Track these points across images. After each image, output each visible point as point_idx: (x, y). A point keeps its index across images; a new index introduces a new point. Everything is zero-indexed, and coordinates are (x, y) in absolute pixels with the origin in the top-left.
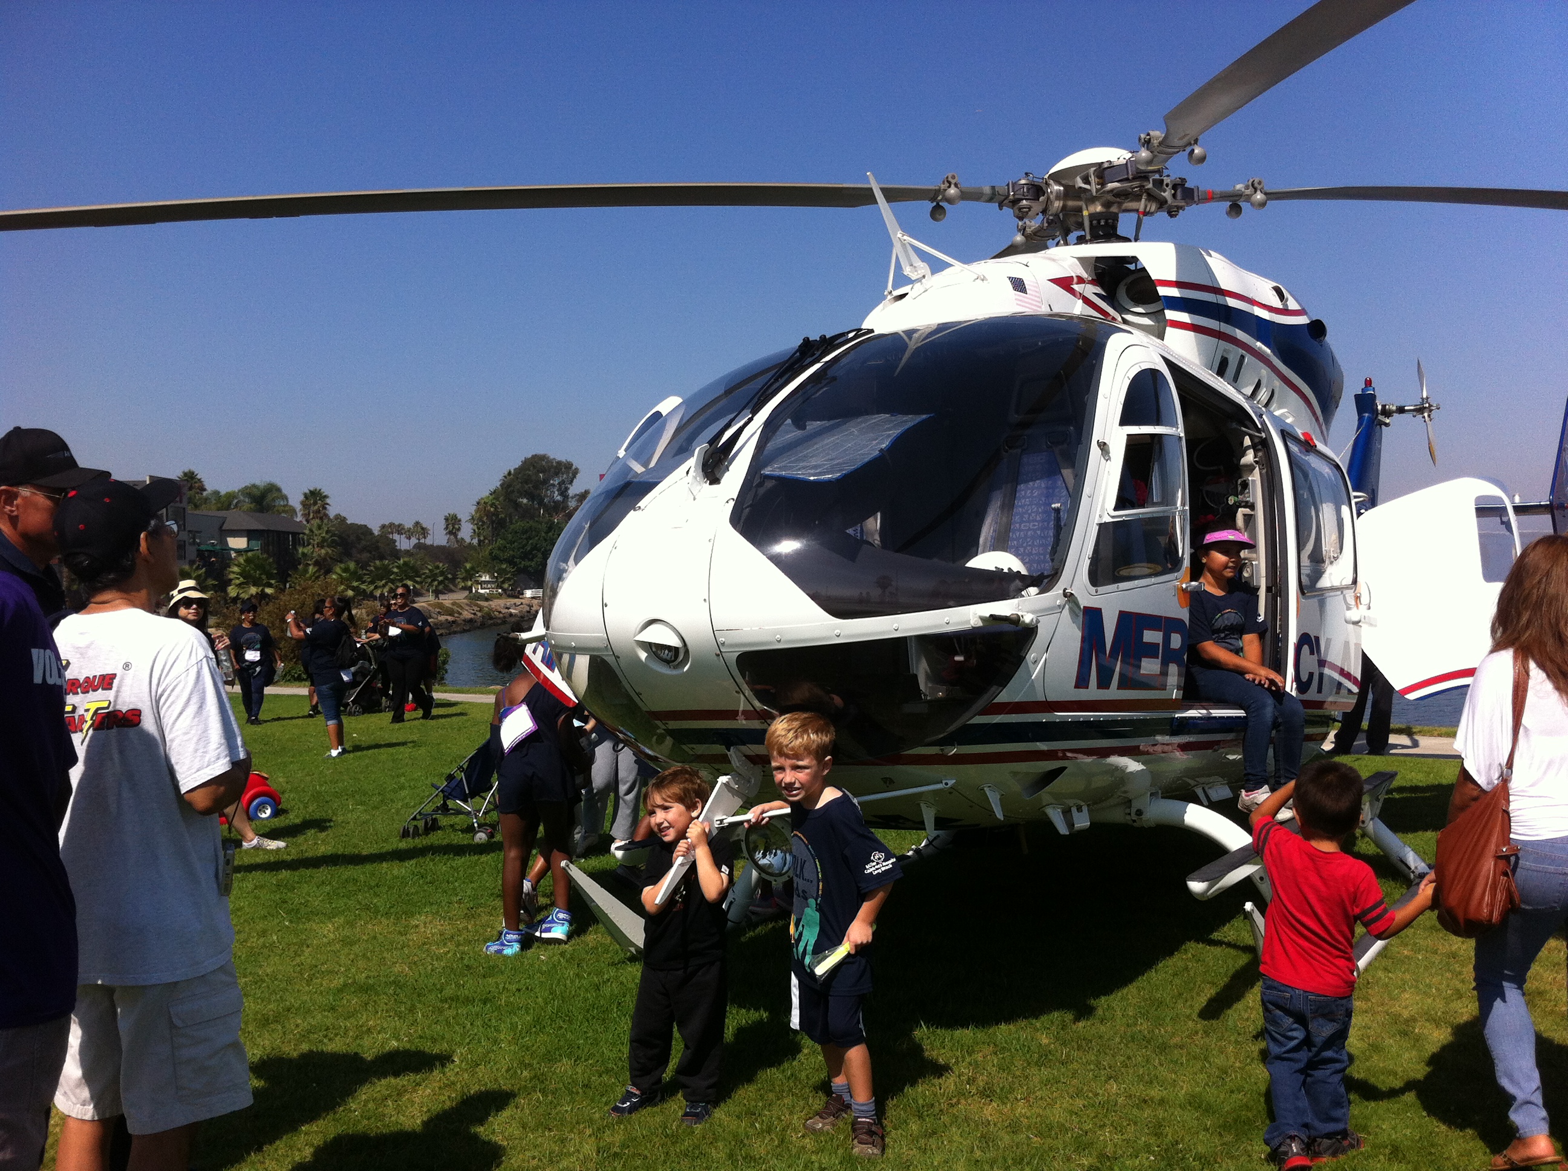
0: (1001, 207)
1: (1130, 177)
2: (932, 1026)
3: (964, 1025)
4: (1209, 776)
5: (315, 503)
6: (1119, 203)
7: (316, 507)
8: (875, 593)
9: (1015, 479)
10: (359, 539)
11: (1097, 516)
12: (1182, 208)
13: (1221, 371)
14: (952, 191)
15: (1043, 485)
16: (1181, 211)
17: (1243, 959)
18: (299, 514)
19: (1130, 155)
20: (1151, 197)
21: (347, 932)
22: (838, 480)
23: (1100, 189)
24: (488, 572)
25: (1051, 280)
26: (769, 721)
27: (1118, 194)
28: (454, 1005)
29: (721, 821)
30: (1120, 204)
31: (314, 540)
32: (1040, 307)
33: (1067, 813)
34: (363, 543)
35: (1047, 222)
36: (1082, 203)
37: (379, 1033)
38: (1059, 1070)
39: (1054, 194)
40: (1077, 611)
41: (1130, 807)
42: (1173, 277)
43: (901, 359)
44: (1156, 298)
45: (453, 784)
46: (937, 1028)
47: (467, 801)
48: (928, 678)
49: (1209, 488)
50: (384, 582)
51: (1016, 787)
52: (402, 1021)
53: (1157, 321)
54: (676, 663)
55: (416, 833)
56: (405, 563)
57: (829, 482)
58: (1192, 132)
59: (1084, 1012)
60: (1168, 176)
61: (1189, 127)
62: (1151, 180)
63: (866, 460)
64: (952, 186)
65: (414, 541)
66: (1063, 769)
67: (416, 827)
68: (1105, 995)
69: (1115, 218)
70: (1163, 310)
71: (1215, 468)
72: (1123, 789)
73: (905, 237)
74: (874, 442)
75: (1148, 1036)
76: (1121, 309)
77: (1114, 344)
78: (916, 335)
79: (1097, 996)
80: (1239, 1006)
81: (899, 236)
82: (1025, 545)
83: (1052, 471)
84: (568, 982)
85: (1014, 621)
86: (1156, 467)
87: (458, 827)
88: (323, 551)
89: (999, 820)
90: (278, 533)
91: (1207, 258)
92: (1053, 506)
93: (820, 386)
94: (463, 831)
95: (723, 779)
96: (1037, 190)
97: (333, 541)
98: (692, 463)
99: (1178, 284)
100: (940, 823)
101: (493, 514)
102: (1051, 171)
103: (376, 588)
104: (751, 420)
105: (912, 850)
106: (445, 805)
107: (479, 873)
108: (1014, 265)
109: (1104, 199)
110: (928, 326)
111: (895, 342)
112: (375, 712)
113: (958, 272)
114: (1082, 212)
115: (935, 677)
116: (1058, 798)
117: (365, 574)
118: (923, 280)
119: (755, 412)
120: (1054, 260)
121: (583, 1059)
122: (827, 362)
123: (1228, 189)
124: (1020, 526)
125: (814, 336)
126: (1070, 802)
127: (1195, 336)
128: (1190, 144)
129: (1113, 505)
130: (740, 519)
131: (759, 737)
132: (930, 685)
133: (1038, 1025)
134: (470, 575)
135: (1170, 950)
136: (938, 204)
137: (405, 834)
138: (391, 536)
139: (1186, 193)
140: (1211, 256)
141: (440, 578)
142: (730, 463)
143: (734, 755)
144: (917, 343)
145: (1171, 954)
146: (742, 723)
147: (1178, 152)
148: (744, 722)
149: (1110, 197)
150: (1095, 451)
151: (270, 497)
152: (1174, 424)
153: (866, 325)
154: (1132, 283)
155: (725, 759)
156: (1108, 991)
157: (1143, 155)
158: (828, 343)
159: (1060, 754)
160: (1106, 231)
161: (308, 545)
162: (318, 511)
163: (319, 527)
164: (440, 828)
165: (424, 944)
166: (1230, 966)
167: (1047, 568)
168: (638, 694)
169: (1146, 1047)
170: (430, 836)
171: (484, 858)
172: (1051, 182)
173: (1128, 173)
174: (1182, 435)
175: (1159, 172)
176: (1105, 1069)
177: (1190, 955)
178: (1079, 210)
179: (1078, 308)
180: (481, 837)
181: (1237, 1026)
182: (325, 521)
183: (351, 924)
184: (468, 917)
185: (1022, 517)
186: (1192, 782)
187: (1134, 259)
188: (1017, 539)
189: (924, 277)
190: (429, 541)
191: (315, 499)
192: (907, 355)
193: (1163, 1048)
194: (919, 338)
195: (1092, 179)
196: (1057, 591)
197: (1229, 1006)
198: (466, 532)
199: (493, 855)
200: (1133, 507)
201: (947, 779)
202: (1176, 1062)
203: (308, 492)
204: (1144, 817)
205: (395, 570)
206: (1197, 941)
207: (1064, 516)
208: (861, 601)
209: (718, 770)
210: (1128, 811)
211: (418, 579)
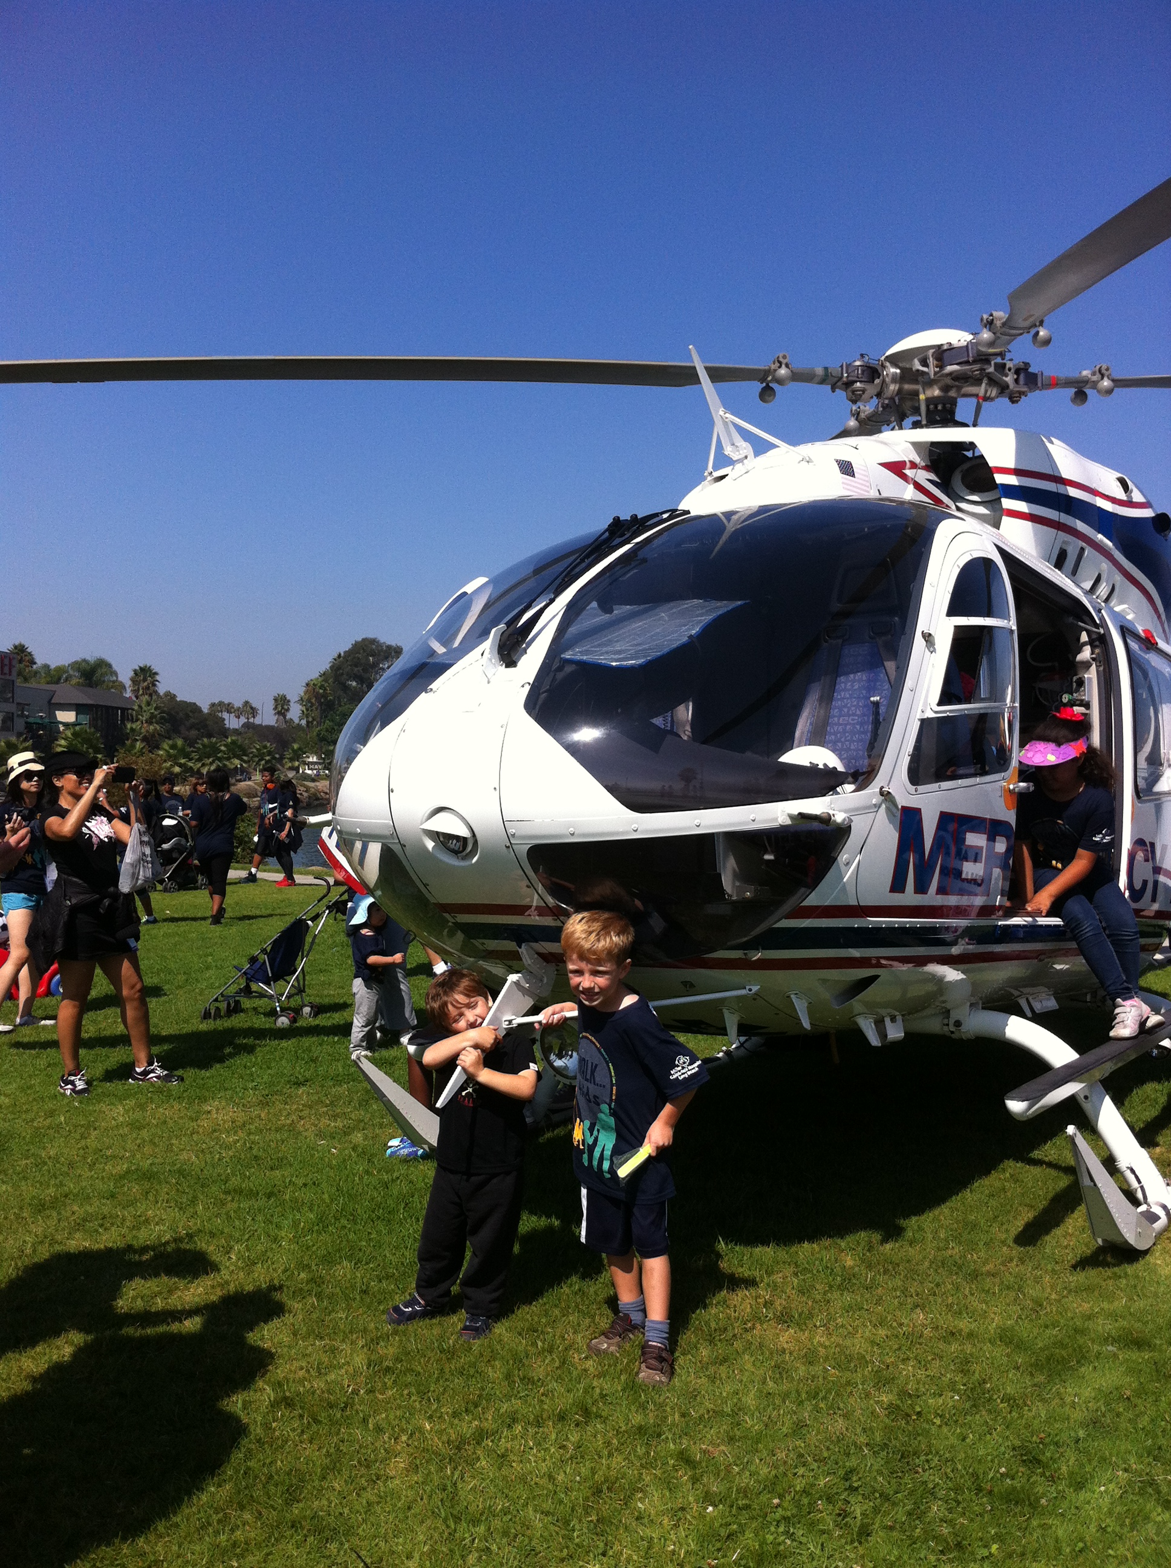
0: (833, 390)
1: (971, 359)
2: (731, 1242)
3: (765, 1243)
4: (1033, 986)
5: (145, 680)
6: (957, 386)
7: (146, 684)
8: (678, 786)
9: (836, 671)
10: (187, 716)
11: (919, 711)
12: (1024, 393)
13: (1059, 563)
14: (783, 371)
15: (864, 678)
16: (1023, 397)
17: (1064, 1182)
18: (129, 690)
19: (971, 337)
20: (992, 382)
21: (138, 1115)
22: (641, 666)
23: (938, 372)
24: (316, 753)
25: (881, 464)
26: (562, 918)
27: (956, 377)
28: (236, 1198)
29: (510, 1022)
30: (959, 388)
31: (142, 716)
32: (868, 492)
33: (879, 1023)
34: (192, 720)
35: (882, 407)
36: (919, 387)
37: (157, 1224)
38: (862, 1296)
39: (890, 376)
40: (894, 810)
41: (948, 1017)
42: (1011, 465)
43: (718, 542)
44: (992, 485)
45: (257, 965)
46: (736, 1244)
47: (270, 985)
48: (736, 876)
49: (1043, 685)
50: (211, 760)
51: (826, 995)
52: (181, 1212)
53: (993, 510)
54: (464, 854)
55: (218, 1015)
56: (233, 742)
57: (631, 668)
58: (1037, 313)
59: (892, 1232)
60: (1011, 360)
61: (1036, 307)
62: (993, 363)
63: (675, 646)
64: (783, 366)
65: (243, 720)
66: (876, 977)
67: (218, 1009)
68: (915, 1215)
69: (953, 402)
70: (999, 499)
71: (1050, 664)
72: (942, 999)
73: (727, 415)
74: (684, 628)
75: (959, 1262)
76: (956, 497)
77: (944, 531)
78: (735, 517)
79: (907, 1216)
80: (1058, 1232)
81: (720, 414)
82: (843, 740)
83: (874, 663)
84: (357, 1179)
85: (825, 820)
86: (985, 661)
87: (262, 1010)
88: (152, 727)
89: (806, 1029)
90: (107, 708)
91: (1048, 445)
92: (872, 699)
93: (628, 568)
94: (266, 1015)
95: (513, 978)
96: (872, 372)
97: (162, 718)
98: (488, 645)
99: (1017, 472)
100: (743, 1029)
101: (323, 696)
102: (889, 353)
103: (203, 765)
104: (552, 601)
105: (722, 1051)
106: (248, 987)
107: (277, 1059)
108: (843, 448)
109: (942, 383)
110: (748, 509)
111: (712, 524)
112: (190, 889)
113: (783, 454)
114: (918, 395)
115: (744, 876)
116: (871, 1007)
117: (193, 752)
118: (745, 461)
119: (558, 592)
120: (885, 444)
121: (363, 1263)
122: (637, 543)
123: (1073, 374)
124: (839, 720)
125: (625, 516)
126: (883, 1012)
127: (1033, 527)
128: (1035, 326)
129: (937, 699)
130: (535, 704)
131: (555, 934)
132: (737, 884)
133: (843, 1245)
134: (297, 756)
135: (987, 1167)
136: (767, 385)
137: (206, 1015)
138: (220, 714)
139: (1029, 378)
140: (1052, 443)
141: (268, 758)
142: (529, 645)
143: (525, 952)
144: (736, 524)
145: (987, 1173)
146: (535, 919)
147: (1021, 334)
148: (537, 918)
149: (948, 381)
150: (919, 642)
151: (99, 671)
152: (1008, 618)
153: (683, 506)
154: (967, 470)
155: (517, 956)
156: (919, 1211)
157: (985, 336)
158: (639, 524)
159: (874, 962)
160: (943, 415)
161: (137, 720)
162: (148, 688)
163: (148, 704)
164: (242, 1011)
165: (215, 1131)
166: (1051, 1188)
167: (864, 764)
168: (425, 885)
169: (956, 1273)
170: (233, 1018)
171: (284, 1044)
172: (888, 364)
173: (968, 356)
174: (1014, 628)
175: (1002, 355)
176: (911, 1296)
177: (1008, 1175)
178: (916, 394)
179: (909, 493)
180: (283, 1021)
181: (1054, 1253)
182: (154, 697)
183: (142, 1107)
184: (264, 1104)
185: (840, 709)
186: (1016, 993)
187: (972, 446)
188: (835, 734)
189: (746, 457)
190: (257, 721)
191: (145, 676)
192: (725, 537)
193: (975, 1276)
194: (738, 520)
195: (931, 361)
196: (873, 789)
197: (1047, 1232)
198: (295, 713)
199: (294, 1040)
200: (960, 702)
201: (752, 985)
202: (988, 1291)
203: (138, 668)
204: (963, 1028)
205: (223, 748)
206: (1017, 1160)
207: (882, 710)
208: (663, 794)
209: (510, 967)
210: (946, 1021)
211: (245, 758)
